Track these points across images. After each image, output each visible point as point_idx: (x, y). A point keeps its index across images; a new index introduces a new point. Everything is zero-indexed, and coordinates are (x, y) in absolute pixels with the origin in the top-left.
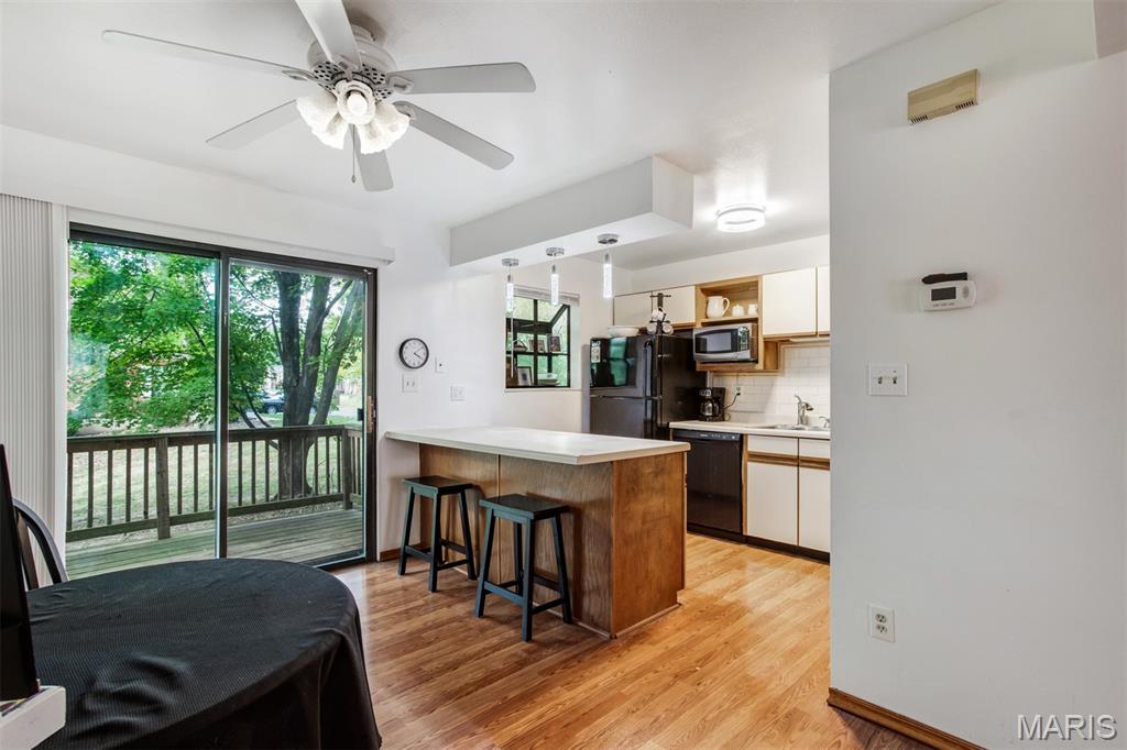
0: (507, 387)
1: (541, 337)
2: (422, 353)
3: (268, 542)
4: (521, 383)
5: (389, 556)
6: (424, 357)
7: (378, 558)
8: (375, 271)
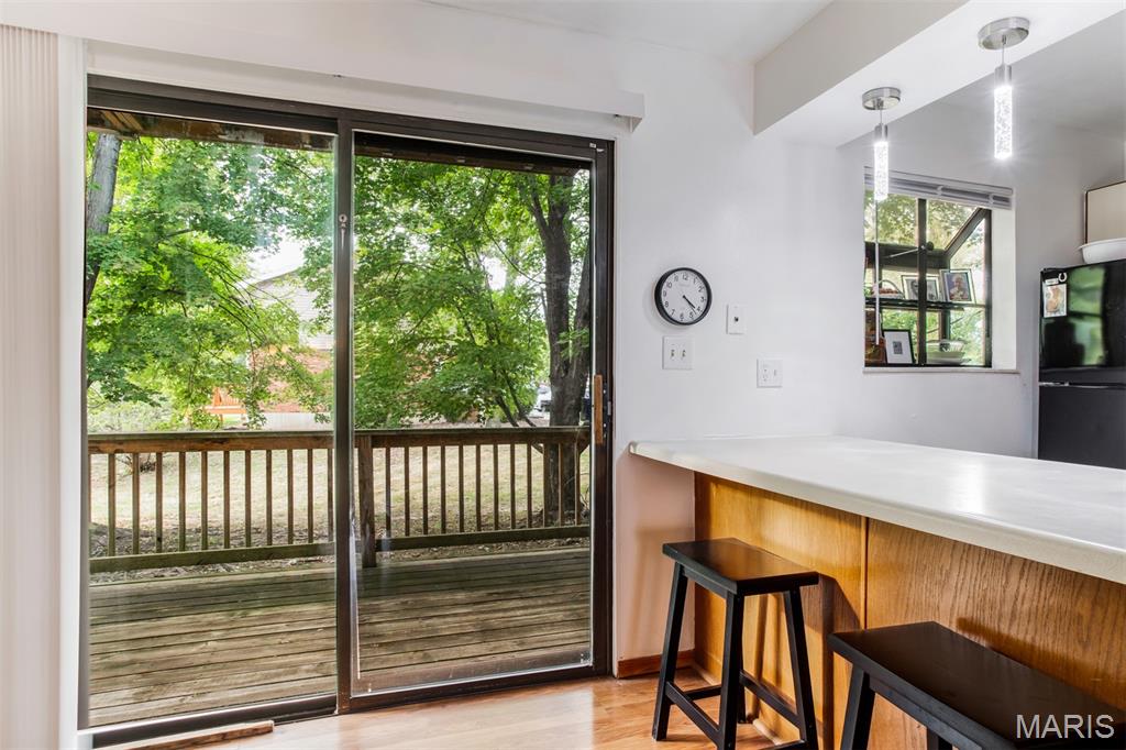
0: (867, 365)
1: (931, 277)
2: (698, 299)
3: (476, 595)
4: (892, 357)
5: (637, 669)
6: (703, 306)
7: (615, 671)
8: (609, 145)
